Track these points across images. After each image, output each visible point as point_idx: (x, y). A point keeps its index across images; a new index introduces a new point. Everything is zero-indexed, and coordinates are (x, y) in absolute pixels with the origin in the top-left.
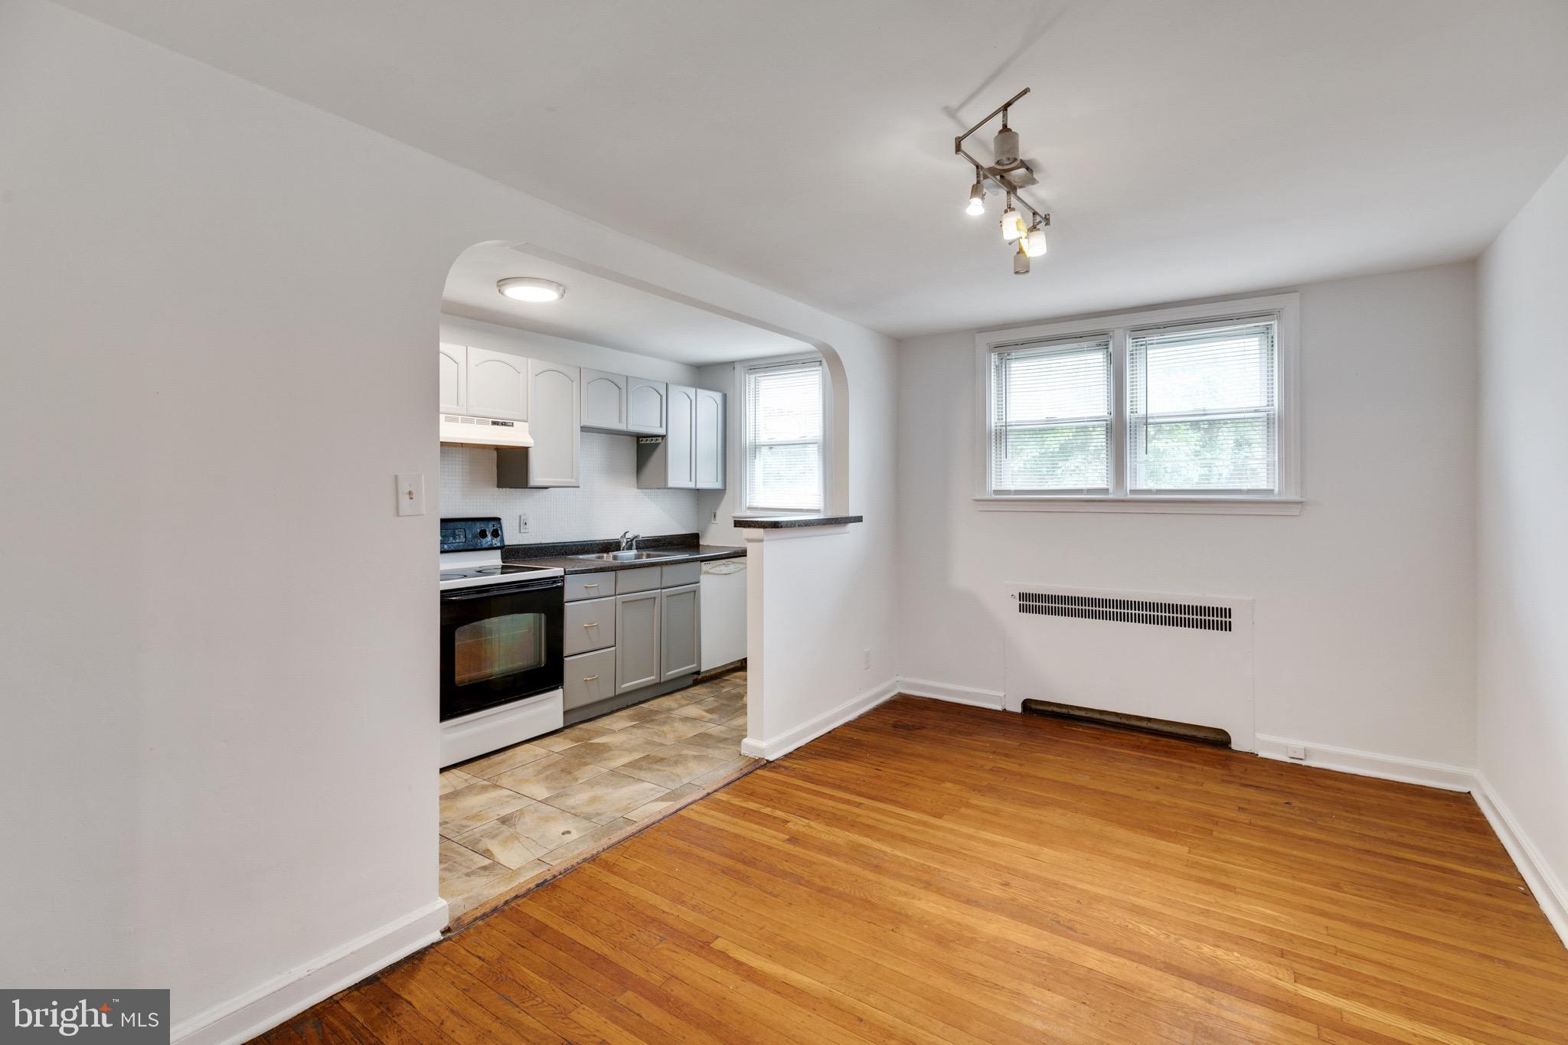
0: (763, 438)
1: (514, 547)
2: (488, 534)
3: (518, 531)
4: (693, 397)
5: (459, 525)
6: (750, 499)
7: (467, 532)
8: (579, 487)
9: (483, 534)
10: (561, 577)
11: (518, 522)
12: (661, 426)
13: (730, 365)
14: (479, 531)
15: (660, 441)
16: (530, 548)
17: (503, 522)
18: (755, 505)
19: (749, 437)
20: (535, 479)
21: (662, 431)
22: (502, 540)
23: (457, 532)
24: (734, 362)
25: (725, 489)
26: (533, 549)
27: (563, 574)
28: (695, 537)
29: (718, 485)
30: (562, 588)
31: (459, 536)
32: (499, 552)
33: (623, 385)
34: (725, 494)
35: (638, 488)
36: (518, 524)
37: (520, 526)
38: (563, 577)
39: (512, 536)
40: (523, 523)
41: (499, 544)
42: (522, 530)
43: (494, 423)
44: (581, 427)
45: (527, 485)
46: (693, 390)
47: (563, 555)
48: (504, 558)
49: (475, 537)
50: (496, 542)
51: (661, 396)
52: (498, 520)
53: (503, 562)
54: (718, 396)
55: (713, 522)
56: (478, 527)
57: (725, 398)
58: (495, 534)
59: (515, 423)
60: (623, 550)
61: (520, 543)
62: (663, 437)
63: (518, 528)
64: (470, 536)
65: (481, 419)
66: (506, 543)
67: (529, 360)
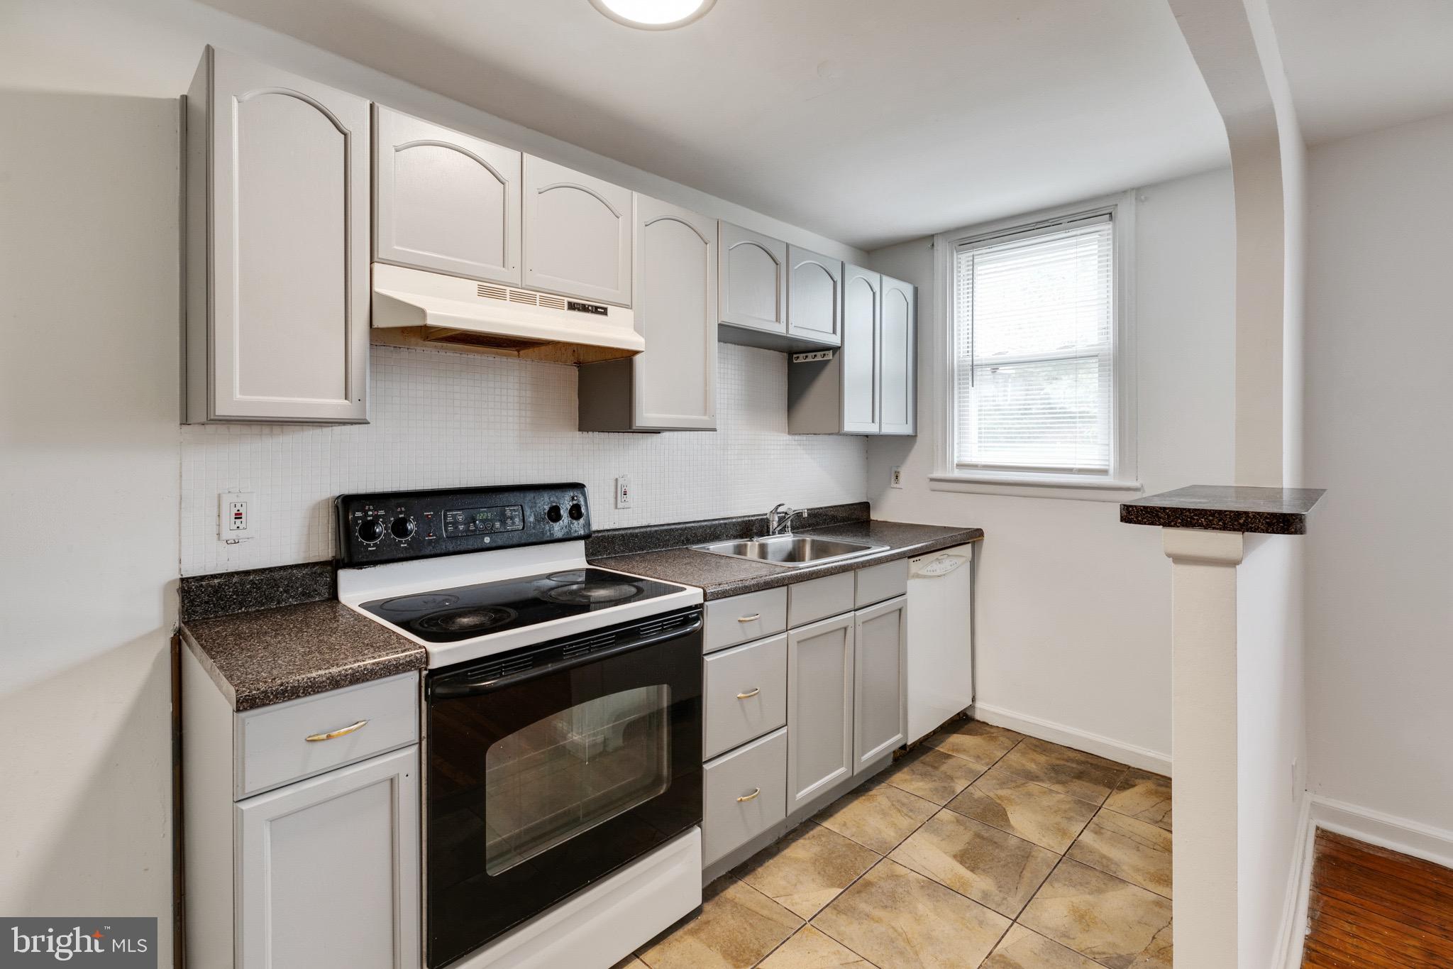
0: (984, 353)
1: (606, 534)
2: (564, 513)
3: (613, 506)
4: (877, 289)
5: (512, 498)
6: (960, 451)
7: (528, 512)
8: (715, 430)
9: (554, 514)
10: (696, 607)
11: (613, 489)
12: (834, 332)
13: (926, 240)
14: (547, 508)
15: (830, 357)
16: (632, 535)
17: (589, 490)
18: (967, 459)
19: (959, 352)
20: (645, 415)
21: (834, 340)
22: (588, 524)
23: (508, 513)
24: (932, 236)
25: (916, 436)
26: (636, 535)
27: (701, 601)
28: (865, 507)
29: (907, 430)
30: (699, 634)
31: (512, 518)
32: (581, 545)
33: (781, 258)
34: (915, 441)
35: (791, 432)
36: (612, 494)
37: (616, 498)
38: (701, 606)
39: (603, 516)
40: (621, 492)
41: (582, 532)
42: (620, 505)
43: (572, 306)
44: (719, 325)
45: (630, 427)
46: (877, 276)
47: (683, 543)
48: (590, 555)
49: (538, 520)
50: (578, 527)
51: (835, 283)
52: (579, 487)
53: (589, 562)
54: (908, 289)
55: (894, 485)
56: (545, 503)
57: (916, 291)
58: (576, 512)
59: (611, 309)
60: (774, 533)
61: (617, 526)
62: (837, 350)
63: (612, 500)
64: (532, 519)
65: (549, 299)
66: (594, 527)
67: (635, 195)
